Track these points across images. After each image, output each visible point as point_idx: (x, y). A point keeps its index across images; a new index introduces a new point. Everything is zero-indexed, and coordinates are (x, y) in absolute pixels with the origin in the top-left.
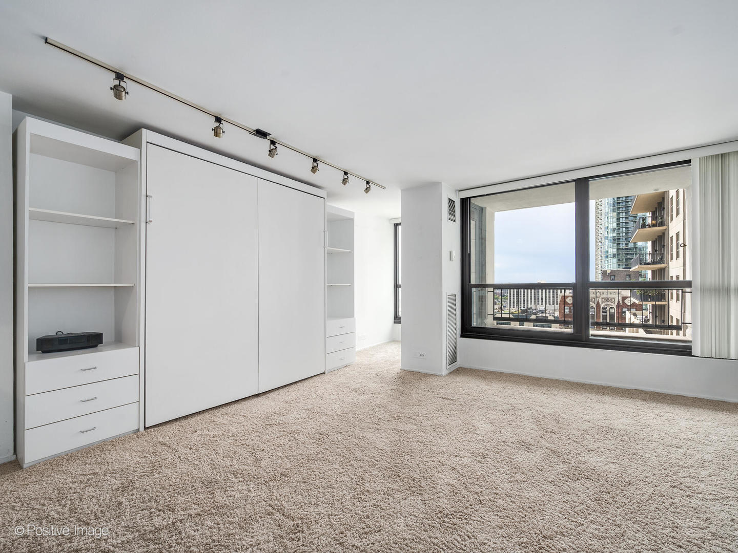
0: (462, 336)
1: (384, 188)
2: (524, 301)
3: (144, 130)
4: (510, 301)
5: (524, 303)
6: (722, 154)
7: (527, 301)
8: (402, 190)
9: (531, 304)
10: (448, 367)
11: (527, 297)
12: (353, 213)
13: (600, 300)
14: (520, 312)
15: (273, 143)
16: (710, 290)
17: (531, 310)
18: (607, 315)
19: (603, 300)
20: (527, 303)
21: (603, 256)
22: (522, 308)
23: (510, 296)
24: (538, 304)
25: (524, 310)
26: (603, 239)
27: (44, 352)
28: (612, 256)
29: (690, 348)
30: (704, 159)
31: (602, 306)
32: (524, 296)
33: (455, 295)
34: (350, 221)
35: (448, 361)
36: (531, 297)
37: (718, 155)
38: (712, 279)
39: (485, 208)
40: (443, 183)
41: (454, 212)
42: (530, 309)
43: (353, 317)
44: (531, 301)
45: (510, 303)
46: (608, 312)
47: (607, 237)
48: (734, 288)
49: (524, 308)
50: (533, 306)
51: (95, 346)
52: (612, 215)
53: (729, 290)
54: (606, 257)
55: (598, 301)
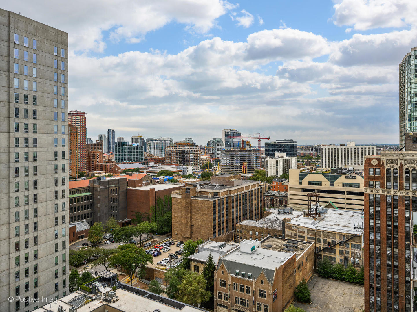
4: (322, 161)
5: (335, 163)
9: (342, 164)
11: (338, 157)
13: (403, 162)
17: (340, 170)
18: (409, 177)
19: (406, 162)
20: (338, 164)
21: (407, 119)
22: (333, 168)
23: (322, 157)
24: (348, 164)
25: (335, 169)
26: (407, 103)
28: (415, 119)
31: (405, 168)
32: (335, 157)
42: (341, 168)
45: (322, 163)
46: (411, 174)
47: (411, 101)
49: (335, 167)
50: (343, 166)
52: (414, 81)
54: (410, 120)
55: (401, 163)
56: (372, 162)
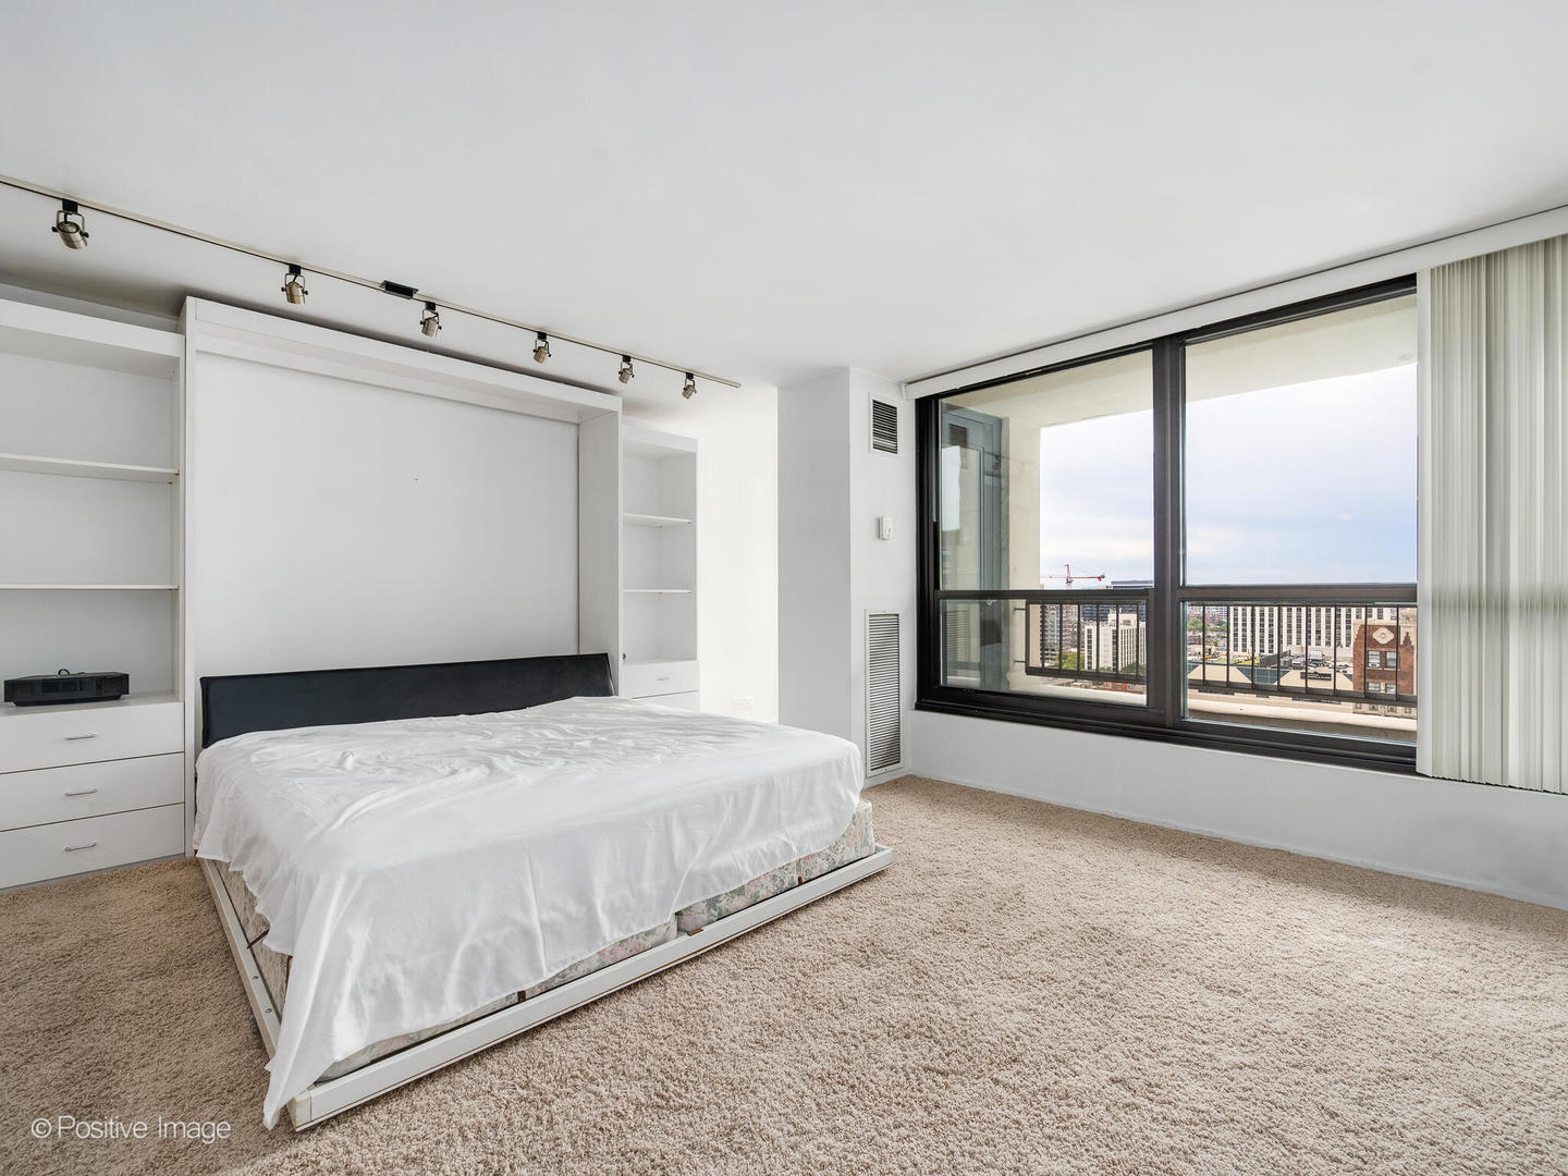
0: (920, 706)
1: (737, 385)
2: (1271, 636)
3: (189, 299)
4: (1236, 635)
5: (1271, 641)
6: (1488, 256)
7: (1280, 636)
8: (779, 389)
9: (1289, 643)
10: (870, 773)
11: (1280, 627)
12: (695, 441)
14: (1256, 662)
15: (431, 306)
16: (1458, 605)
17: (1287, 659)
20: (1280, 642)
22: (1266, 653)
24: (1308, 643)
25: (1272, 656)
27: (20, 704)
29: (1412, 752)
30: (1442, 272)
32: (1271, 625)
33: (897, 615)
34: (690, 458)
35: (869, 762)
36: (1289, 626)
37: (1479, 258)
38: (1463, 575)
39: (1008, 419)
40: (852, 369)
41: (895, 431)
42: (1285, 654)
43: (695, 659)
44: (1290, 638)
45: (1236, 640)
48: (1517, 603)
49: (1271, 651)
50: (1295, 649)
51: (117, 698)
53: (1504, 608)
56: (1376, 636)
